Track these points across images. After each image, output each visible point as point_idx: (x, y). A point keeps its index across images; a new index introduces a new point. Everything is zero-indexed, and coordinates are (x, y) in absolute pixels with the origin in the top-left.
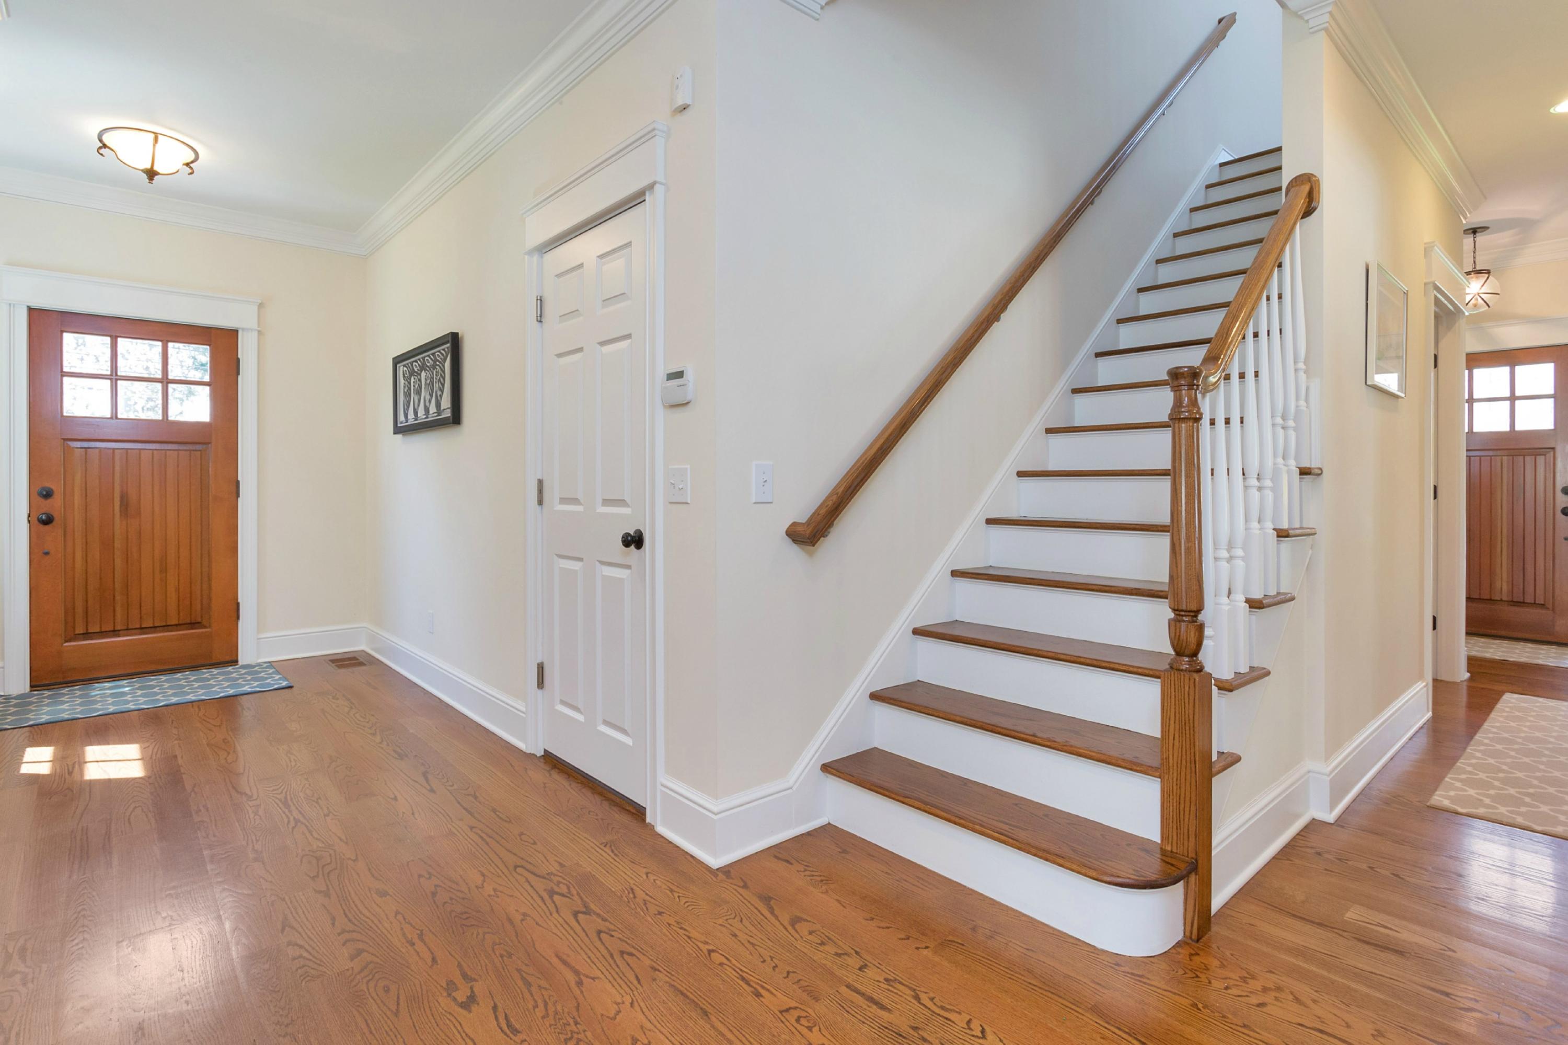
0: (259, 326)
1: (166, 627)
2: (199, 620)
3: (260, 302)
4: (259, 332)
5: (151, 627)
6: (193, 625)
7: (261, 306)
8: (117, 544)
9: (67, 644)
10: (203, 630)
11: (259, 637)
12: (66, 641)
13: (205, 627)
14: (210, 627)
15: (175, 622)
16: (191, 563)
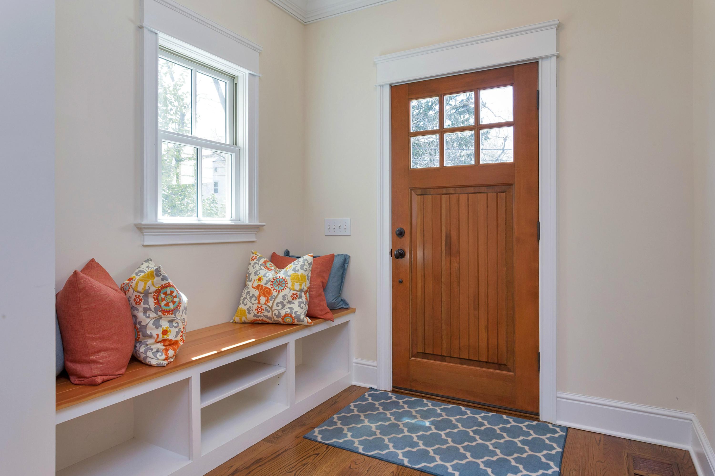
0: (557, 50)
1: (479, 363)
2: (505, 362)
3: (558, 22)
4: (558, 57)
5: (467, 359)
6: (500, 366)
7: (559, 27)
8: (443, 280)
9: (413, 358)
10: (509, 373)
11: (559, 395)
12: (412, 357)
13: (509, 370)
14: (514, 371)
15: (484, 360)
16: (498, 306)
